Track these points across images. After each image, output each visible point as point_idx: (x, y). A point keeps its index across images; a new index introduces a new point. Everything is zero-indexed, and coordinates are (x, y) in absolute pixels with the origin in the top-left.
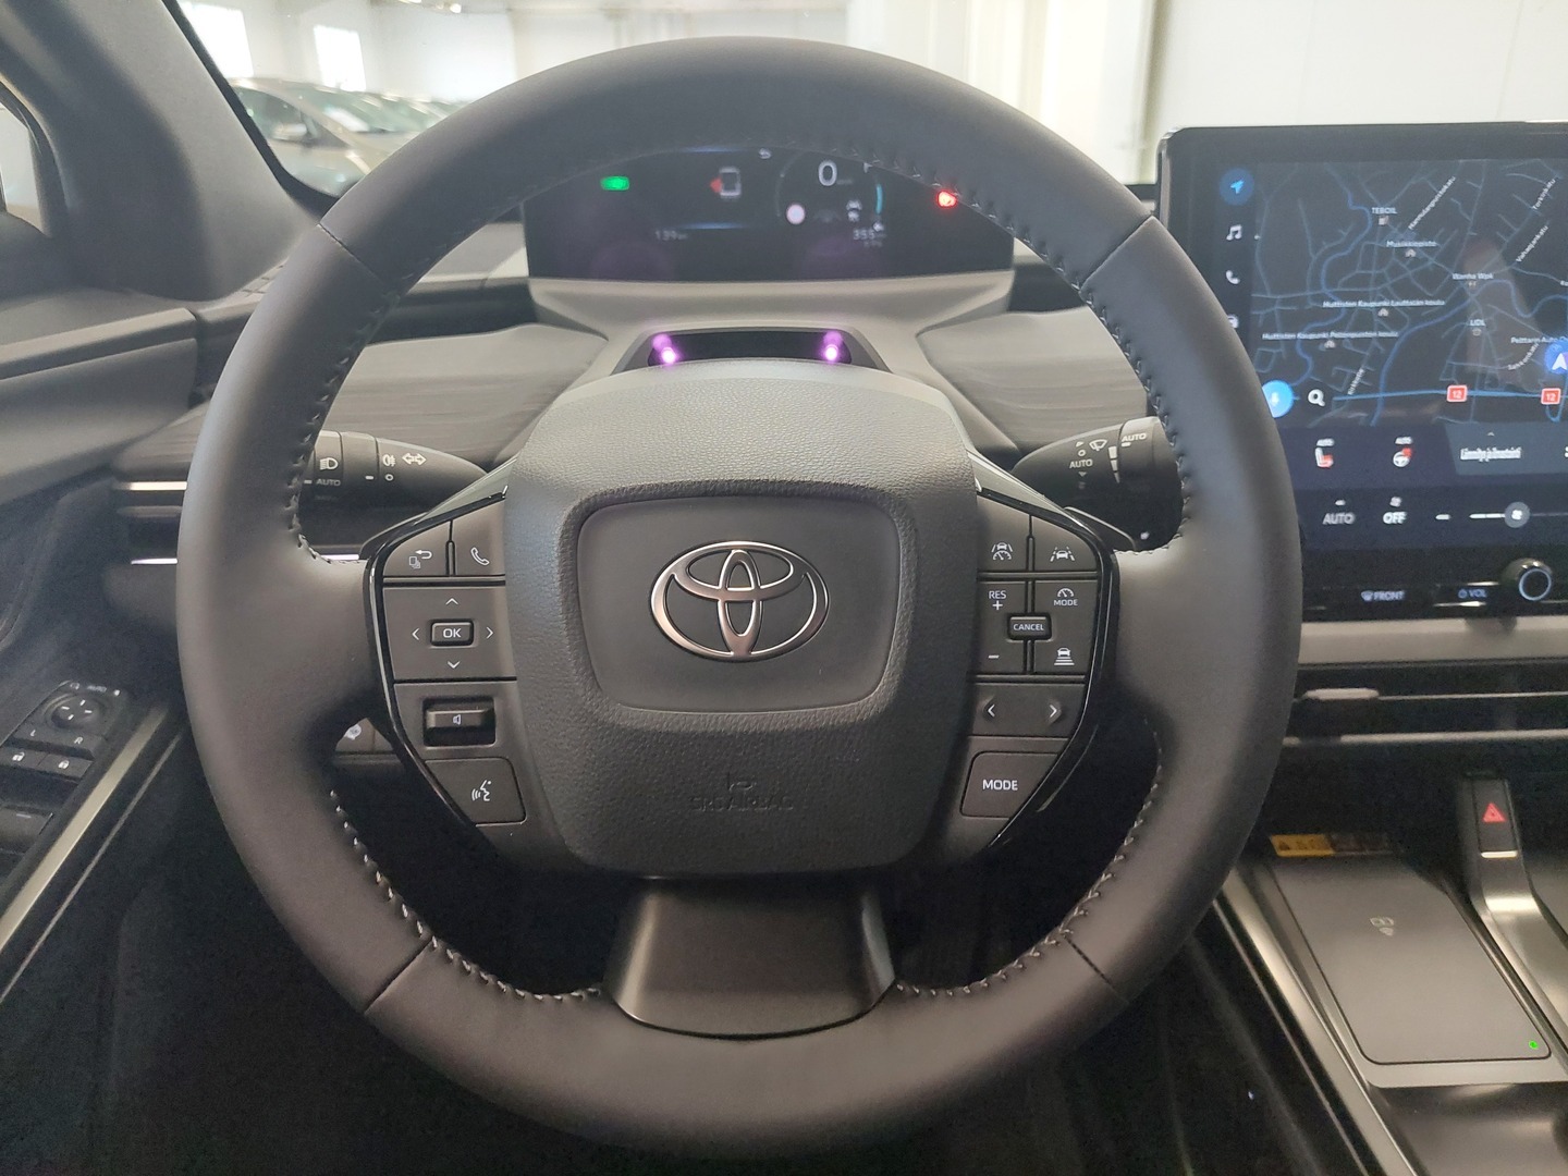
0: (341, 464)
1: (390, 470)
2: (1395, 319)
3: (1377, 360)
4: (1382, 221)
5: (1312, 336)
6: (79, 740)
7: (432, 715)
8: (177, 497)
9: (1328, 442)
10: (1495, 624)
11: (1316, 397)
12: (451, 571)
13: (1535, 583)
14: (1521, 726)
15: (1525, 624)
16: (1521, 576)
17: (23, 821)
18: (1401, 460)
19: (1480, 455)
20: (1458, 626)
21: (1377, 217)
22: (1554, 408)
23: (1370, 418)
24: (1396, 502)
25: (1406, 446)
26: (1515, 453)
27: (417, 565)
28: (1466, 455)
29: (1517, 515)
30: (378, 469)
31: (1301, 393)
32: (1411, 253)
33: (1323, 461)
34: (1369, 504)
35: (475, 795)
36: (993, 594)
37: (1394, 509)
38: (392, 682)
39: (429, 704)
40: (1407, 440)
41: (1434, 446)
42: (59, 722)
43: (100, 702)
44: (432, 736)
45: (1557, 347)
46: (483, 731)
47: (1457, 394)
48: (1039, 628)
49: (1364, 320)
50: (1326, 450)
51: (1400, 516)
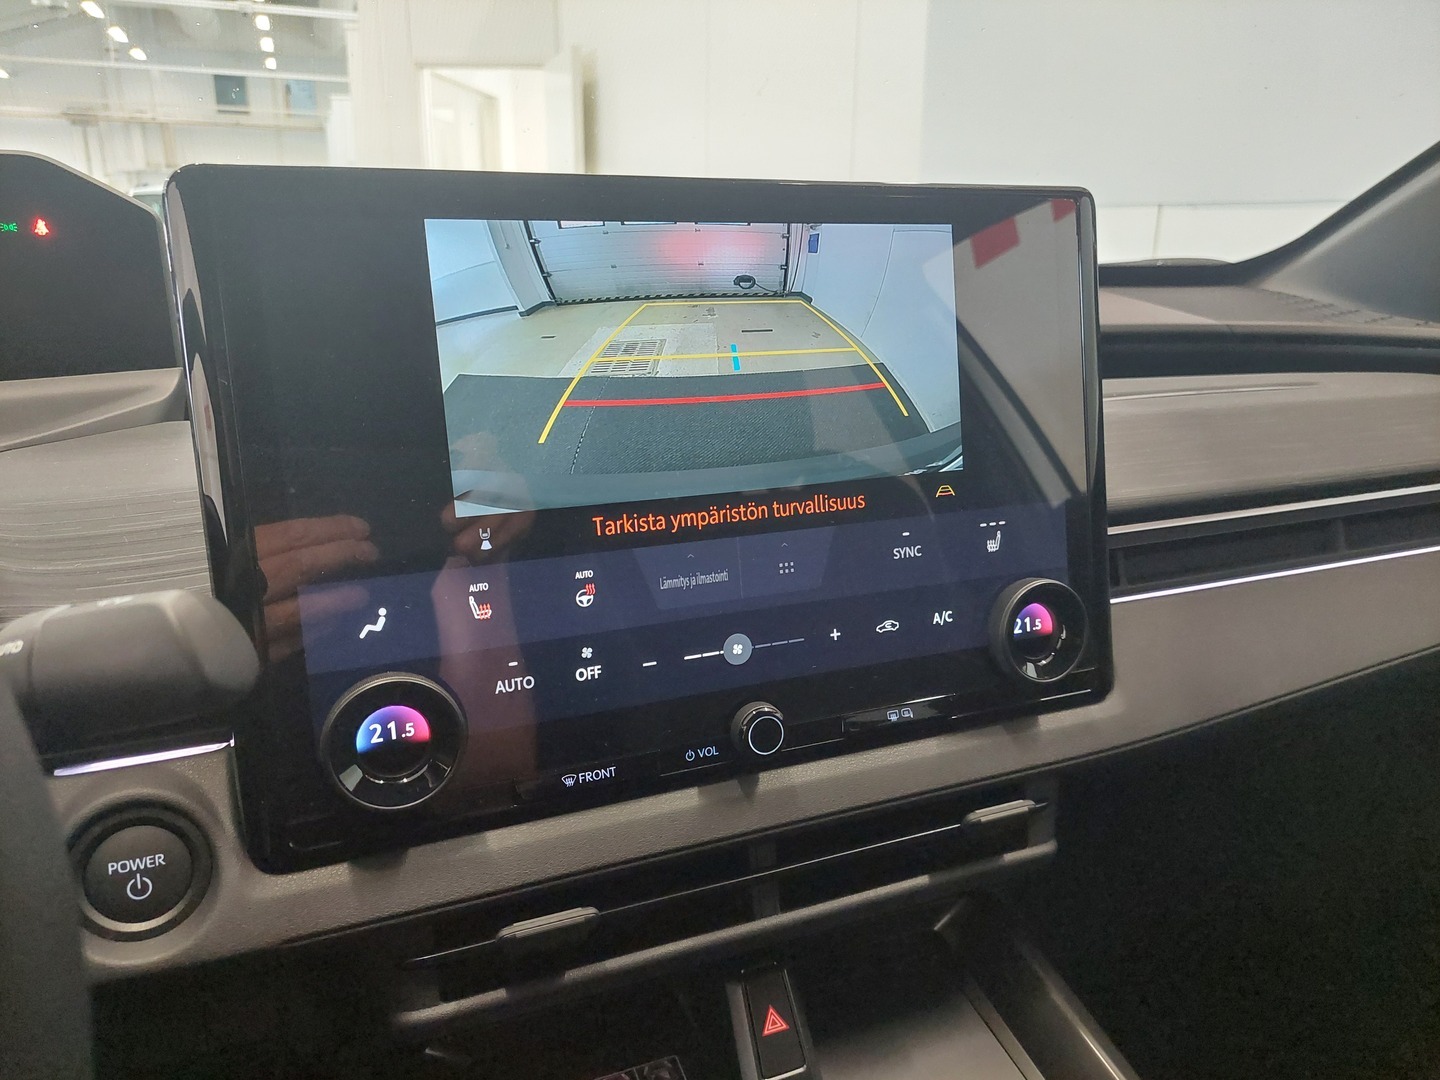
9: (483, 586)
10: (732, 788)
13: (765, 732)
14: (788, 906)
15: (769, 781)
16: (749, 725)
18: (584, 600)
19: (680, 582)
20: (685, 800)
24: (587, 653)
25: (587, 581)
26: (723, 576)
28: (667, 584)
29: (738, 649)
33: (482, 613)
37: (587, 663)
40: (589, 574)
50: (481, 598)
51: (596, 670)
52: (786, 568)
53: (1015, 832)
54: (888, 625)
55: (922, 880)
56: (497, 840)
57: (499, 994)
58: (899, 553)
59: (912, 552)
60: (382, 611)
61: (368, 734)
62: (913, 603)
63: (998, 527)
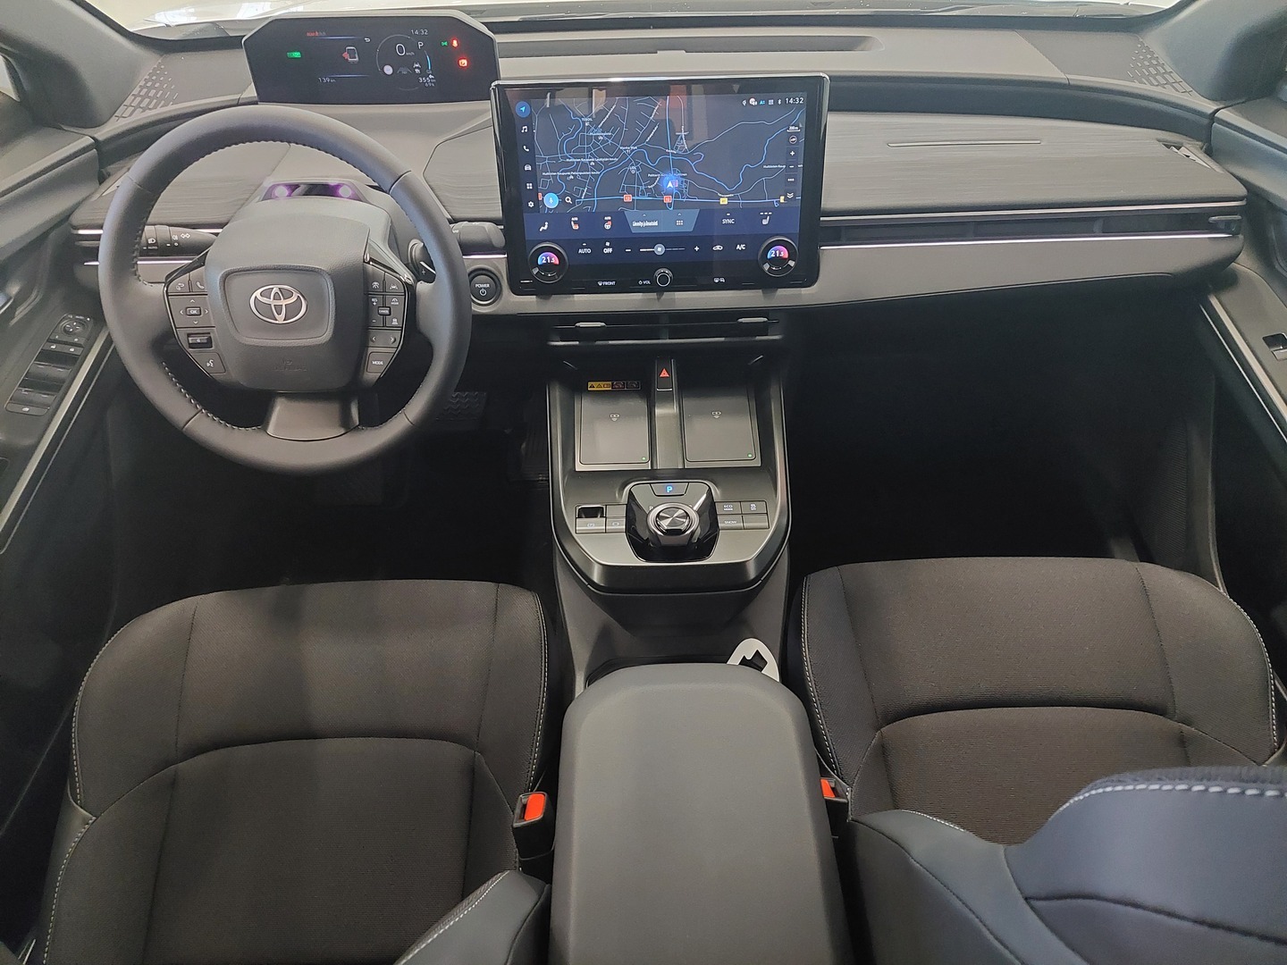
0: (156, 242)
1: (176, 241)
2: (597, 166)
3: (592, 184)
4: (587, 124)
5: (563, 174)
6: (76, 340)
7: (190, 339)
8: (98, 237)
9: (576, 219)
10: (655, 295)
11: (568, 200)
12: (191, 291)
13: (664, 278)
14: (671, 338)
16: (657, 276)
17: (60, 372)
18: (608, 226)
19: (640, 224)
20: (639, 296)
21: (584, 122)
22: (670, 204)
23: (592, 209)
24: (608, 244)
25: (609, 220)
26: (656, 224)
27: (179, 289)
28: (635, 224)
29: (659, 249)
30: (172, 242)
31: (562, 198)
32: (601, 138)
33: (576, 227)
34: (597, 245)
35: (208, 365)
36: (373, 300)
37: (607, 247)
38: (176, 328)
39: (189, 335)
40: (610, 218)
41: (621, 220)
42: (66, 331)
43: (81, 323)
44: (192, 346)
45: (668, 178)
46: (209, 343)
47: (628, 198)
48: (387, 312)
49: (585, 167)
50: (575, 222)
51: (610, 250)
52: (679, 223)
53: (763, 329)
54: (718, 248)
55: (723, 339)
56: (577, 297)
57: (577, 343)
58: (725, 221)
59: (731, 221)
60: (546, 223)
61: (541, 260)
62: (729, 241)
63: (767, 215)
